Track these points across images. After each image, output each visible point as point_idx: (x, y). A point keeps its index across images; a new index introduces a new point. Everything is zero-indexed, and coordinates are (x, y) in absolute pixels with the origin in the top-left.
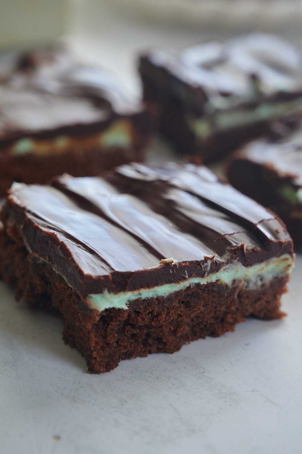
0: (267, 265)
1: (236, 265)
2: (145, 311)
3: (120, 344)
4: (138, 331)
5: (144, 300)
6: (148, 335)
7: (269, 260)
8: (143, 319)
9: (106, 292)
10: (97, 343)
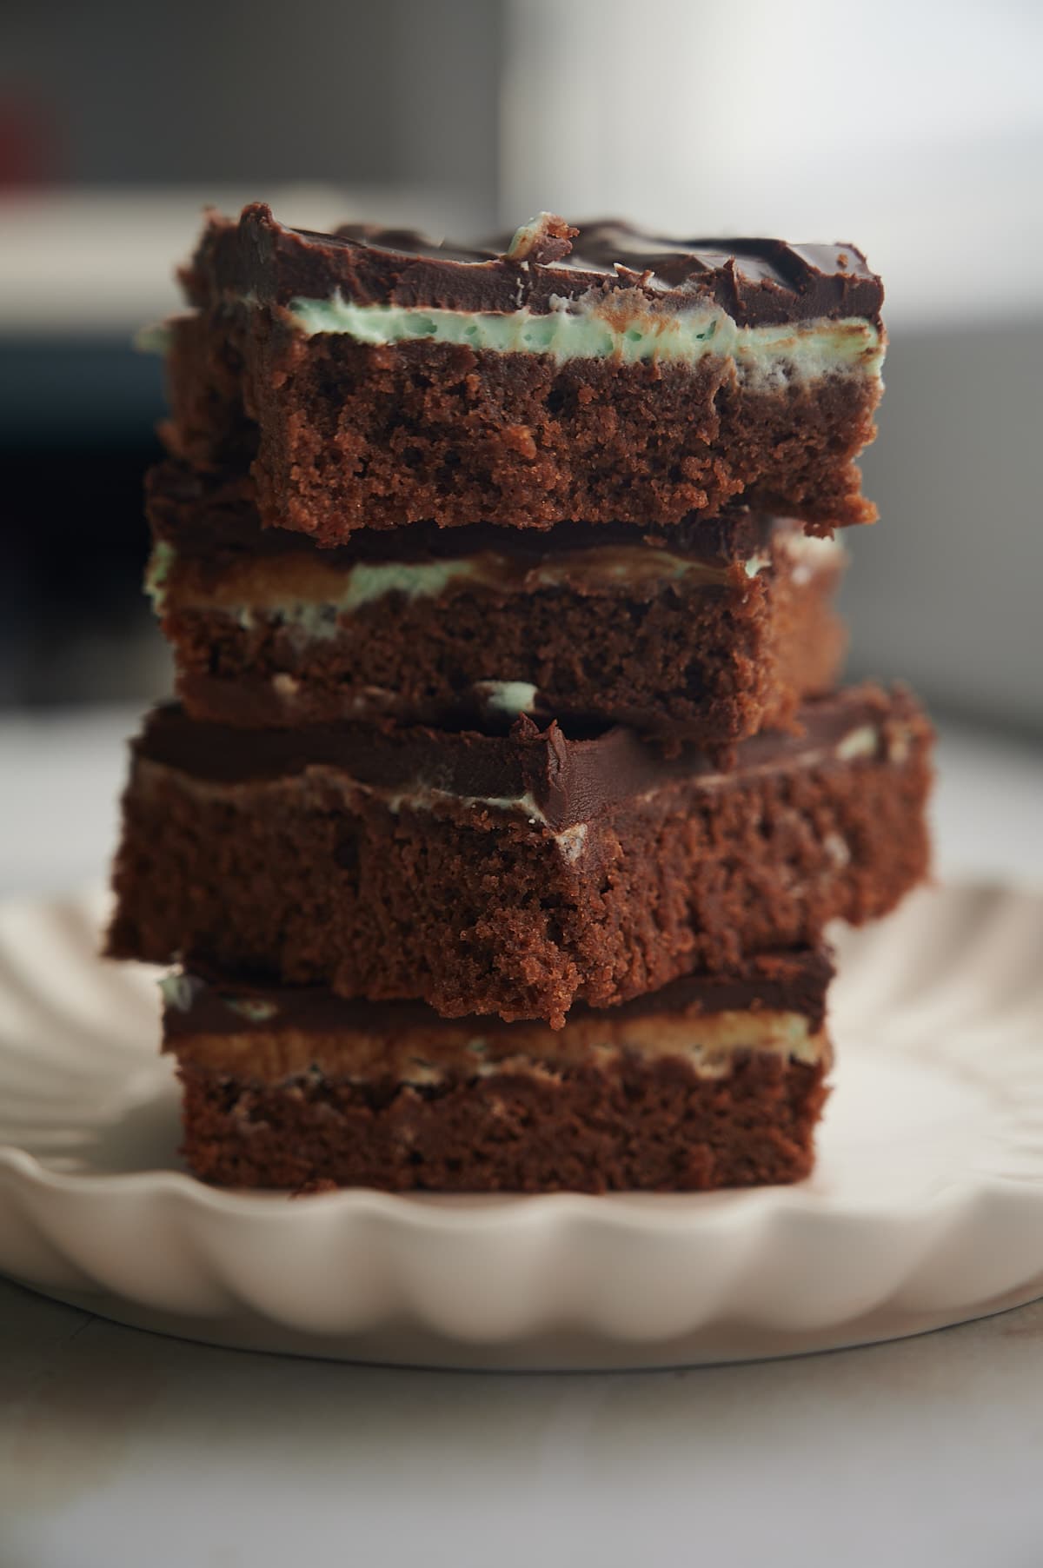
0: (801, 334)
1: (706, 309)
2: (442, 380)
3: (372, 467)
4: (426, 442)
5: (442, 347)
6: (453, 461)
7: (807, 321)
8: (437, 403)
9: (338, 298)
10: (304, 443)
